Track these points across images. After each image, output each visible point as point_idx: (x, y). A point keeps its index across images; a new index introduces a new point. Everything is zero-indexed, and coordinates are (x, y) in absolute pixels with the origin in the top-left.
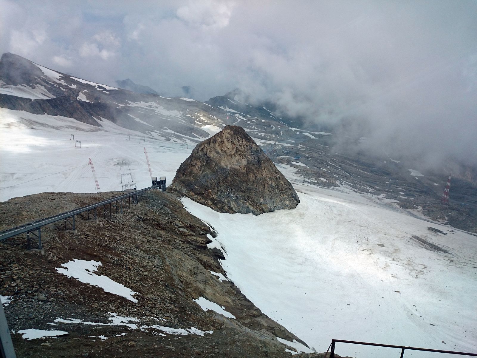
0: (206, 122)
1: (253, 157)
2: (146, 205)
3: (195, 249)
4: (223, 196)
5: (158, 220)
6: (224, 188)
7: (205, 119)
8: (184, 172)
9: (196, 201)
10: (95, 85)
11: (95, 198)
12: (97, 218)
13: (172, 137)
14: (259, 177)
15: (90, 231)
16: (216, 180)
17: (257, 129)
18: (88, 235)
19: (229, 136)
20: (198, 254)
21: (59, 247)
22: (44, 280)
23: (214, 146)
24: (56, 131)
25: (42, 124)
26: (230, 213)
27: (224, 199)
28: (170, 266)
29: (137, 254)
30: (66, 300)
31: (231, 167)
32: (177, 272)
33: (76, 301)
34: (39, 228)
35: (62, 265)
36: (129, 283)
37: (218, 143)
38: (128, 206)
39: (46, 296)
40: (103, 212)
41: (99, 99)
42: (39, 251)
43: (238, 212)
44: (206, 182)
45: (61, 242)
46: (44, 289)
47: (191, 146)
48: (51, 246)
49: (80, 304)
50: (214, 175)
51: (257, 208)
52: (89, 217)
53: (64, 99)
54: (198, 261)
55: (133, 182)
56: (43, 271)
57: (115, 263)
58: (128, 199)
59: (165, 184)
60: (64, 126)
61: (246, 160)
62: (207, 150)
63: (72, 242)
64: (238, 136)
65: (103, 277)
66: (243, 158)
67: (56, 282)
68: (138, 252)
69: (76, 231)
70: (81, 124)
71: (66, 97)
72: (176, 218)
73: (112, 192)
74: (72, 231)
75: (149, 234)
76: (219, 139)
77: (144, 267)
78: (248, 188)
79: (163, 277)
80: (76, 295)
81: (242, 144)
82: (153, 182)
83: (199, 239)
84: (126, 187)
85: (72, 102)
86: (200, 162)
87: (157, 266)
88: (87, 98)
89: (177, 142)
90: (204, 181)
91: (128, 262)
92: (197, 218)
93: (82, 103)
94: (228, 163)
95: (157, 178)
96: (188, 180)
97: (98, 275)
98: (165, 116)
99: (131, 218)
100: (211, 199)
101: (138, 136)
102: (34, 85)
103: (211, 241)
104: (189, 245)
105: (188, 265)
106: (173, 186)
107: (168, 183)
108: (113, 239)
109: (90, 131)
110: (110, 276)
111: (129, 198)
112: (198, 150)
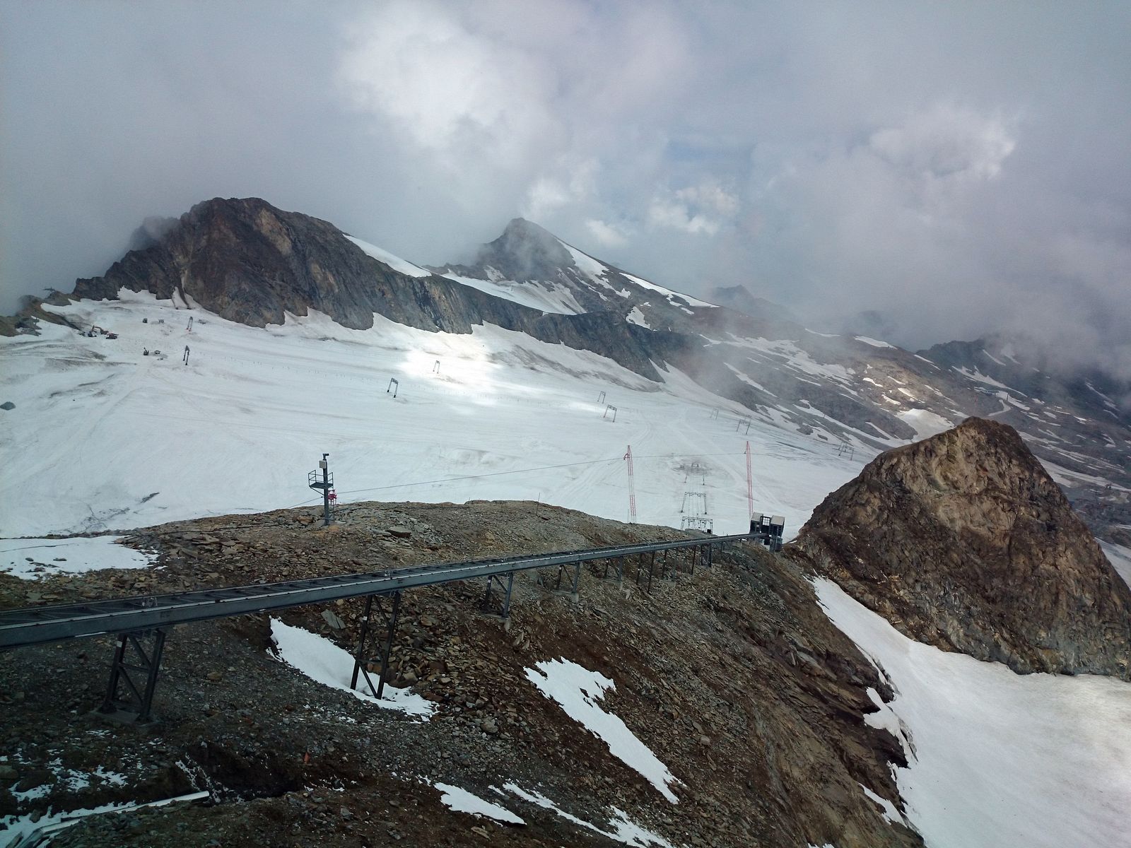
0: (912, 400)
1: (1034, 513)
2: (728, 575)
3: (831, 717)
4: (928, 598)
5: (751, 618)
6: (935, 580)
7: (911, 393)
8: (832, 515)
9: (851, 594)
10: (667, 294)
11: (626, 534)
12: (622, 578)
13: (815, 425)
14: (1044, 569)
15: (604, 605)
16: (917, 552)
17: (1058, 437)
18: (598, 613)
19: (972, 445)
20: (836, 732)
21: (539, 622)
22: (500, 687)
23: (925, 465)
24: (575, 380)
25: (552, 364)
26: (941, 648)
27: (931, 608)
28: (764, 740)
29: (694, 686)
30: (533, 746)
31: (963, 528)
32: (777, 760)
33: (552, 755)
34: (511, 573)
35: (538, 664)
36: (665, 750)
37: (938, 459)
38: (688, 567)
39: (498, 726)
40: (635, 569)
41: (672, 323)
42: (501, 621)
43: (965, 651)
44: (887, 551)
45: (544, 613)
46: (496, 708)
47: (860, 454)
48: (525, 616)
49: (557, 766)
50: (913, 540)
51: (1023, 654)
52: (606, 572)
53: (601, 317)
54: (835, 750)
55: (706, 513)
56: (501, 668)
57: (644, 693)
58: (691, 551)
59: (780, 535)
60: (591, 372)
61: (1011, 515)
62: (904, 471)
63: (565, 620)
64: (999, 450)
65: (613, 717)
66: (1003, 510)
67: (520, 700)
68: (696, 682)
69: (576, 598)
70: (625, 373)
71: (605, 313)
72: (795, 624)
73: (659, 529)
74: (568, 594)
75: (727, 646)
76: (943, 450)
77: (705, 723)
78: (1004, 594)
79: (744, 763)
80: (552, 742)
81: (1006, 473)
82: (753, 524)
83: (846, 694)
84: (691, 523)
85: (616, 324)
86: (881, 499)
87: (734, 732)
88: (647, 320)
89: (826, 439)
90: (883, 549)
91: (671, 699)
92: (848, 638)
93: (633, 329)
94: (956, 515)
95: (763, 517)
96: (840, 537)
97: (603, 709)
98: (809, 374)
99: (690, 598)
100: (894, 600)
101: (738, 413)
102: (553, 284)
103: (876, 709)
104: (815, 702)
105: (808, 752)
106: (800, 544)
107: (790, 534)
108: (648, 635)
109: (640, 390)
110: (627, 721)
111: (694, 550)
112: (879, 468)
